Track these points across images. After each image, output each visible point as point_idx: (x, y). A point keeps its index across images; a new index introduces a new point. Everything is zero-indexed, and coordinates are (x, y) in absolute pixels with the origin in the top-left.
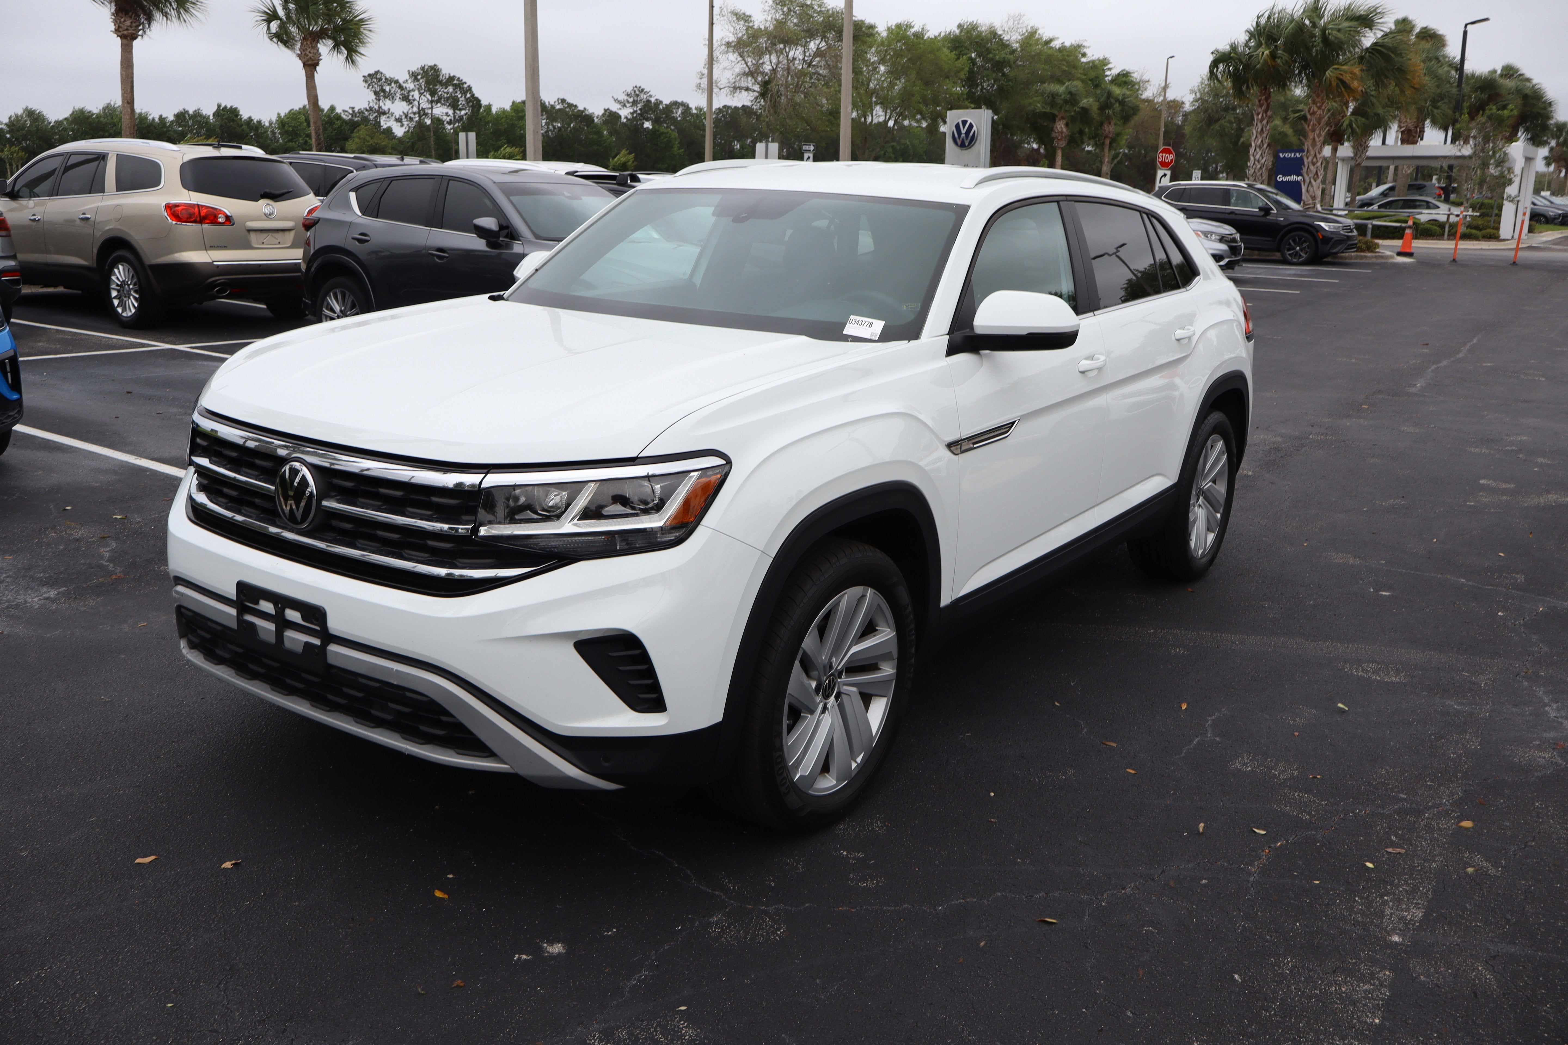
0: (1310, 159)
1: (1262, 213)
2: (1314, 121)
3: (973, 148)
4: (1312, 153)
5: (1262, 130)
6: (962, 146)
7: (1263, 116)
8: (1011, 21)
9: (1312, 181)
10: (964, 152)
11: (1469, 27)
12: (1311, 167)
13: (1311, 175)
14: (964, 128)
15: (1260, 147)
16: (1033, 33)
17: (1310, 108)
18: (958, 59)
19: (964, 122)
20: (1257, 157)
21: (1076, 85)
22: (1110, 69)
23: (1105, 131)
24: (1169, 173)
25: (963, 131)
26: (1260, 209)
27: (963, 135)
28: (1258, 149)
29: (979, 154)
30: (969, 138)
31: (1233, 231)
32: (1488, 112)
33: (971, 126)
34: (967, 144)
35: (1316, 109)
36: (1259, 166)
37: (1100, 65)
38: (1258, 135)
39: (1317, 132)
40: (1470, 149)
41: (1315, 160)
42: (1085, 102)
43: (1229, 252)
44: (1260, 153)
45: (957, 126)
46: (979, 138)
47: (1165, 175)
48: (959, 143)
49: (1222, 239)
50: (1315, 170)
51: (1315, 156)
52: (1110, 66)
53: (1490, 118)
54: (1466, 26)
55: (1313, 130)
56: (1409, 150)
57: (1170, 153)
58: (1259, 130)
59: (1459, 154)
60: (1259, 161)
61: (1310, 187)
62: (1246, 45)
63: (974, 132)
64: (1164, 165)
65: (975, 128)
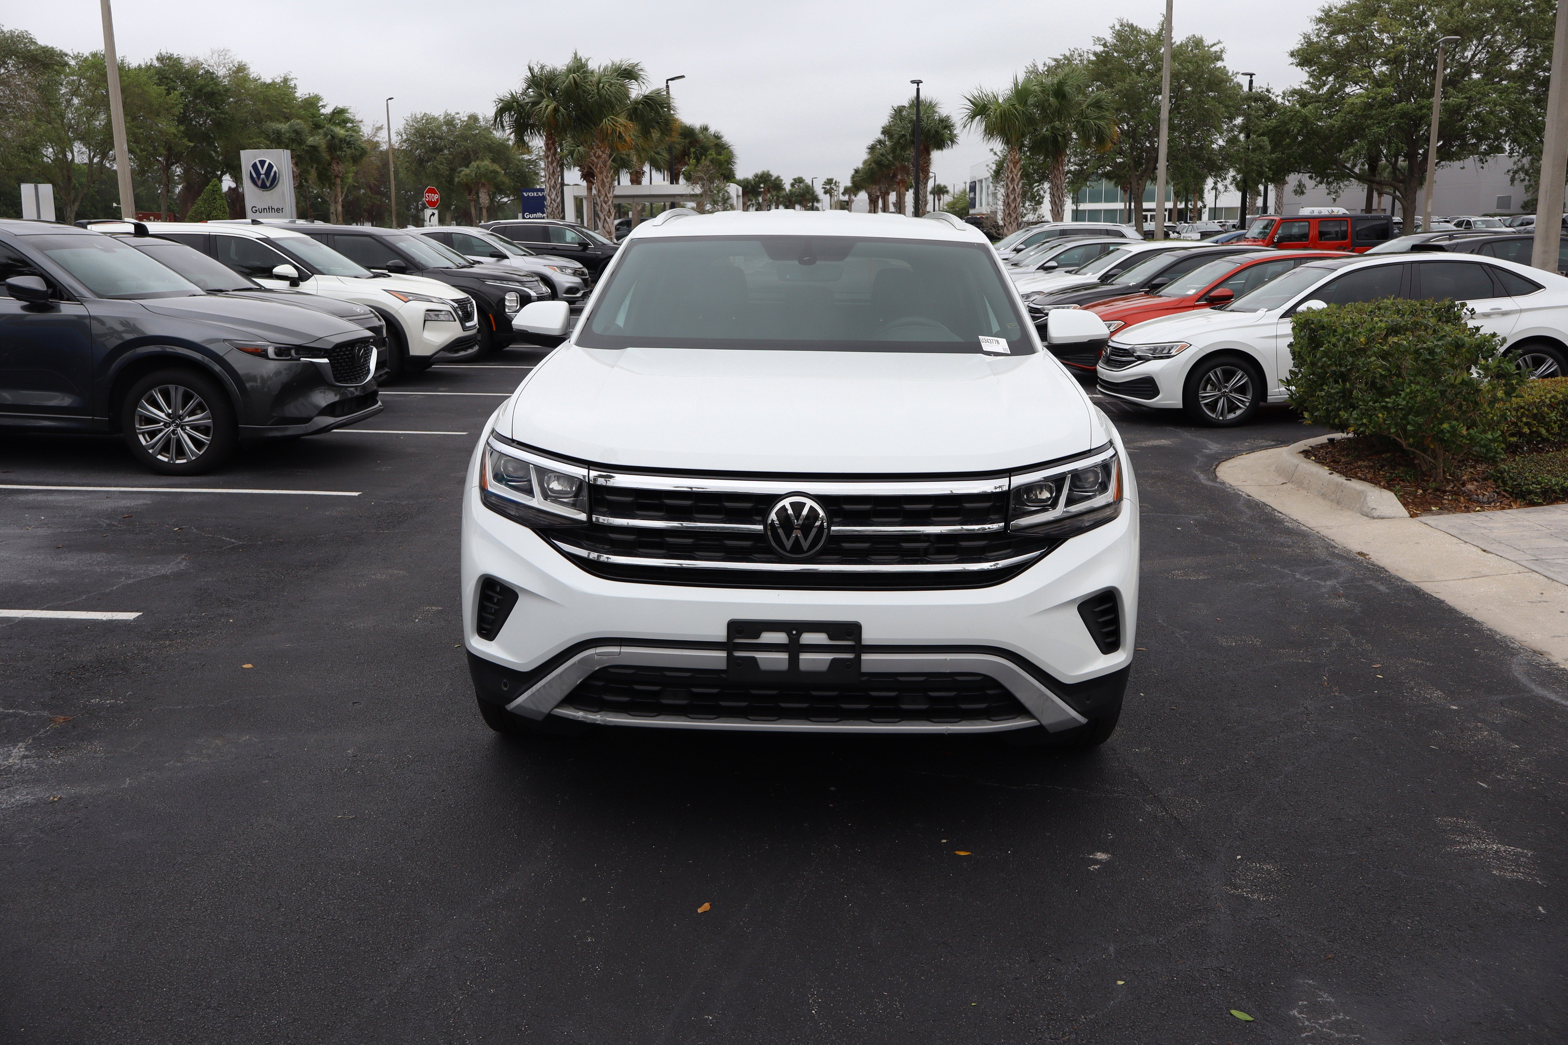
0: (602, 198)
1: (581, 248)
2: (600, 164)
3: (276, 188)
4: (603, 193)
5: (554, 171)
6: (264, 187)
7: (552, 159)
8: (216, 56)
9: (607, 218)
10: (265, 193)
11: (669, 82)
12: (604, 205)
13: (605, 213)
14: (262, 168)
15: (554, 188)
16: (241, 69)
17: (596, 152)
18: (168, 94)
19: (262, 163)
20: (553, 197)
21: (297, 123)
22: (324, 106)
23: (334, 170)
24: (436, 212)
25: (263, 172)
26: (579, 244)
27: (262, 176)
28: (552, 190)
29: (283, 194)
30: (270, 179)
31: (580, 266)
32: (710, 157)
33: (270, 167)
34: (268, 184)
35: (601, 153)
36: (555, 205)
37: (312, 103)
38: (551, 177)
39: (605, 174)
40: (699, 188)
41: (606, 199)
42: (311, 140)
43: (583, 285)
44: (554, 193)
45: (254, 166)
46: (281, 178)
47: (433, 214)
48: (259, 183)
49: (575, 273)
50: (608, 208)
51: (606, 195)
52: (321, 103)
53: (712, 161)
54: (667, 80)
55: (601, 173)
56: (636, 190)
57: (435, 193)
58: (551, 172)
59: (692, 193)
60: (555, 201)
61: (605, 223)
62: (524, 93)
63: (275, 172)
64: (432, 204)
65: (275, 168)
